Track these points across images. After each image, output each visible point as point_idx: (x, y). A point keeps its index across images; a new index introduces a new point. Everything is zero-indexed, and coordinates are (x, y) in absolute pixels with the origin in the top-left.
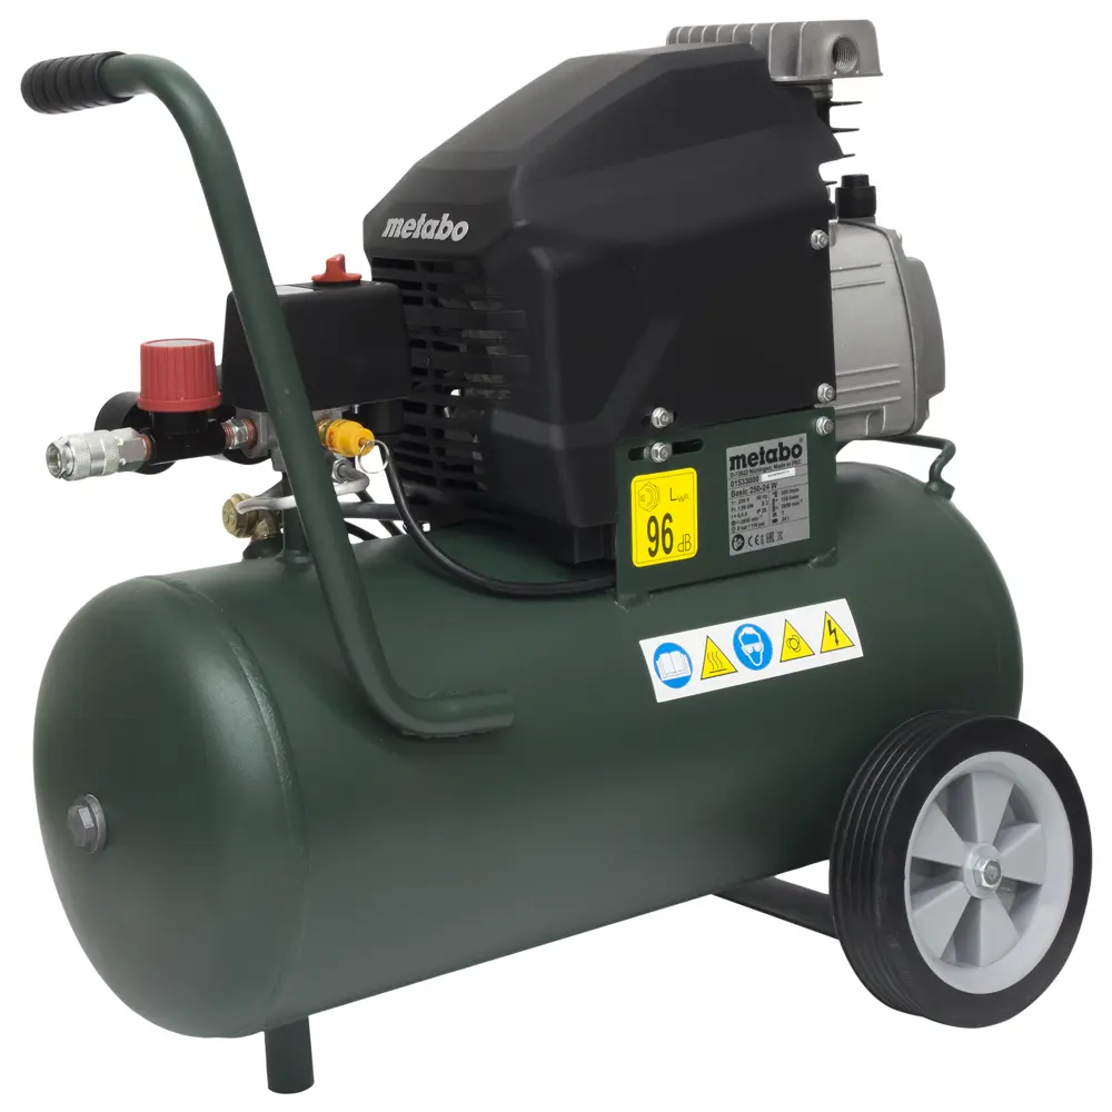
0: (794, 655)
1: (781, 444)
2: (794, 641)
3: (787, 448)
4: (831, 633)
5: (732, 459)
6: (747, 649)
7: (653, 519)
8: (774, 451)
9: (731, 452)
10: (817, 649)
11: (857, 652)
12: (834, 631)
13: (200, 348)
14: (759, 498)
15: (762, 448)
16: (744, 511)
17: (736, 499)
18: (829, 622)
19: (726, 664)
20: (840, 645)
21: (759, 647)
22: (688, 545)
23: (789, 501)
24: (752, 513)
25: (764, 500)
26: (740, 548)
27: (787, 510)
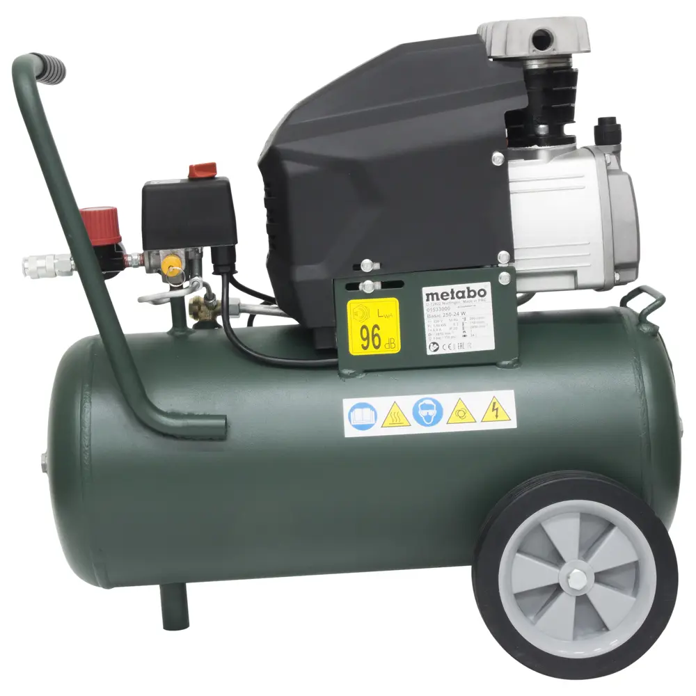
0: (461, 421)
1: (468, 288)
2: (462, 413)
3: (473, 291)
4: (493, 410)
5: (428, 295)
6: (423, 413)
7: (364, 327)
8: (463, 292)
9: (426, 290)
10: (479, 419)
11: (513, 425)
12: (497, 409)
13: (108, 211)
14: (451, 320)
15: (452, 290)
16: (438, 328)
17: (432, 320)
18: (494, 403)
19: (403, 420)
20: (498, 419)
21: (432, 413)
22: (393, 345)
23: (476, 324)
24: (444, 329)
25: (456, 322)
26: (435, 351)
27: (474, 330)
